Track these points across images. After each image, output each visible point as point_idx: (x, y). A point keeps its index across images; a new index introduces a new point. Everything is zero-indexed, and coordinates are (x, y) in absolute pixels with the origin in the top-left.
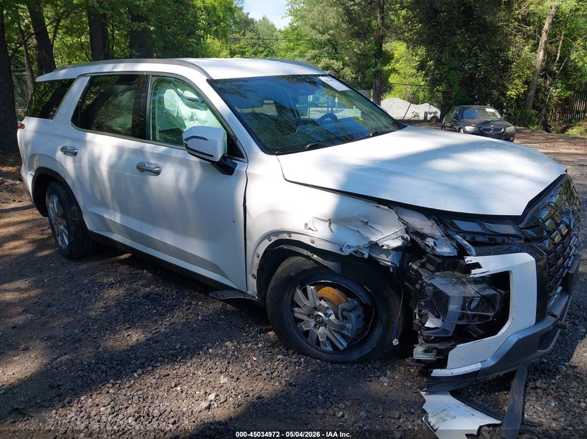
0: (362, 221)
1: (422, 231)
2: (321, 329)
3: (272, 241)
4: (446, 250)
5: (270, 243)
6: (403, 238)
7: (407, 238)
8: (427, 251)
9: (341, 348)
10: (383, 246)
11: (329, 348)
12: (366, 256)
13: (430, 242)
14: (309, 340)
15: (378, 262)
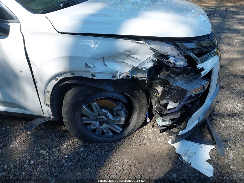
0: (126, 55)
1: (166, 54)
2: (105, 125)
3: (58, 80)
4: (181, 63)
5: (57, 82)
6: (153, 60)
7: (156, 60)
8: (170, 66)
9: (118, 132)
10: (142, 69)
11: (111, 134)
12: (130, 78)
13: (171, 60)
14: (97, 133)
15: (138, 79)
